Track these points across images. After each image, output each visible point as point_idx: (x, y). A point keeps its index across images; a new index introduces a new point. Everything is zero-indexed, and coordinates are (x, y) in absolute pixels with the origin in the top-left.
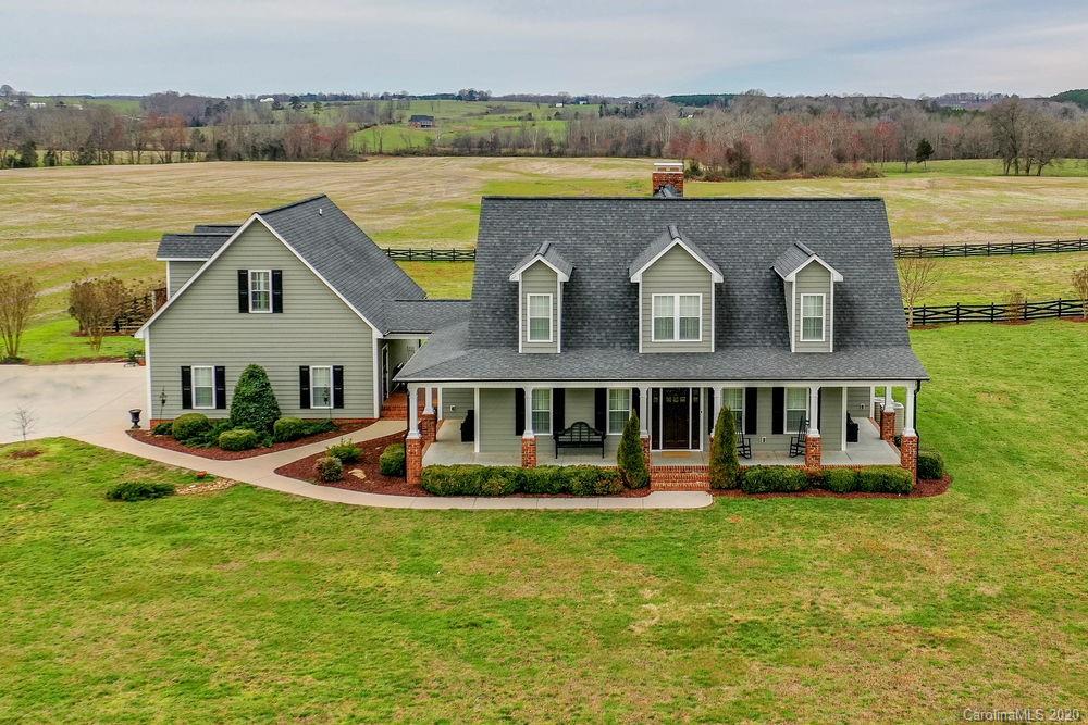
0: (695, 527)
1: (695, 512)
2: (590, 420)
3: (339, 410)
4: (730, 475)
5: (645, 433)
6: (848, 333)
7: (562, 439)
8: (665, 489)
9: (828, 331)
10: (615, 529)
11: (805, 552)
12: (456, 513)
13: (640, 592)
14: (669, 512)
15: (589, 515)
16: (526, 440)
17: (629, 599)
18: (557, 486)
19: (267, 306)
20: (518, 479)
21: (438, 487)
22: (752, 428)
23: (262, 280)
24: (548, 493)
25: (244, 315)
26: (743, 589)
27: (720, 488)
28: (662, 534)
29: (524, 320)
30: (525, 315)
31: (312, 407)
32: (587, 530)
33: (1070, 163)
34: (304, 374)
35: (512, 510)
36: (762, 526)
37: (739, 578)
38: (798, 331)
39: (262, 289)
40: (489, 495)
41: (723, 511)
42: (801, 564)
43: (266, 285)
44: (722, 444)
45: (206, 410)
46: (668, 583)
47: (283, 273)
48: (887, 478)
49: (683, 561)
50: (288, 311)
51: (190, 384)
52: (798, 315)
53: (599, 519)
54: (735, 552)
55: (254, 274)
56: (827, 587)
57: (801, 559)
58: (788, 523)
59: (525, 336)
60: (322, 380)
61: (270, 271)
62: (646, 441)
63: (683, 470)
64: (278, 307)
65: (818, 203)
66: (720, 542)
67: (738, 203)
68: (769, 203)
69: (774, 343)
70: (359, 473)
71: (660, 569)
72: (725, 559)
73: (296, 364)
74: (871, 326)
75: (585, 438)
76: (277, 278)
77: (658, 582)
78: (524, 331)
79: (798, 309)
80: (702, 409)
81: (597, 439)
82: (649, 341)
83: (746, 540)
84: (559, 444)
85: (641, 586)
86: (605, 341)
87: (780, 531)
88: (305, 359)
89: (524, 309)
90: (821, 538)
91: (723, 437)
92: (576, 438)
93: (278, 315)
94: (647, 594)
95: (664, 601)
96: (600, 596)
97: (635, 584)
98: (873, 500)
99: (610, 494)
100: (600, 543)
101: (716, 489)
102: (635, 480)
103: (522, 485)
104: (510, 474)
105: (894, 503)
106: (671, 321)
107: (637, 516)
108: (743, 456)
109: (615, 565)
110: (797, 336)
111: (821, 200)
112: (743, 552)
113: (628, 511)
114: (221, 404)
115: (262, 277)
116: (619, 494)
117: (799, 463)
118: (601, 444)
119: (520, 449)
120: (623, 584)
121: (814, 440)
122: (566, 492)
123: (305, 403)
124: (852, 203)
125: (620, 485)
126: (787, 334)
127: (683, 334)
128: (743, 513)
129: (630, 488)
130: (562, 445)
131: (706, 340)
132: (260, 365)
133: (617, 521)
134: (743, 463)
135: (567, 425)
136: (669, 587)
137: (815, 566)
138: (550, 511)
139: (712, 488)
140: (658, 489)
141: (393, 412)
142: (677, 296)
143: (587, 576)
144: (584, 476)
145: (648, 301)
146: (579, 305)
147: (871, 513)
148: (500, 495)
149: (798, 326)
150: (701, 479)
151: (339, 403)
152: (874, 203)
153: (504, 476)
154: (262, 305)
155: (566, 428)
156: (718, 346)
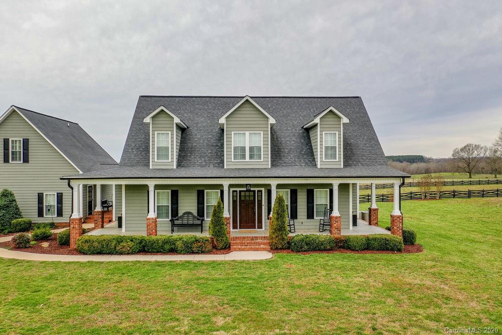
0: (261, 271)
1: (261, 262)
2: (194, 210)
3: (60, 218)
4: (283, 239)
5: (227, 214)
6: (350, 159)
7: (176, 222)
8: (240, 250)
9: (340, 154)
10: (202, 273)
11: (348, 286)
12: (91, 263)
13: (214, 319)
14: (243, 262)
15: (184, 265)
16: (149, 219)
17: (202, 326)
18: (167, 247)
19: (20, 160)
20: (140, 243)
21: (86, 248)
22: (294, 216)
23: (18, 145)
24: (161, 252)
25: (6, 164)
26: (306, 316)
27: (277, 249)
28: (236, 275)
29: (153, 148)
30: (153, 145)
31: (45, 216)
32: (180, 273)
34: (40, 197)
35: (132, 262)
36: (309, 270)
37: (300, 307)
38: (321, 155)
39: (18, 150)
40: (121, 254)
41: (280, 261)
42: (347, 295)
43: (20, 147)
44: (277, 219)
46: (240, 311)
47: (30, 140)
48: (387, 240)
49: (252, 294)
50: (32, 162)
52: (321, 145)
53: (192, 266)
54: (292, 286)
55: (13, 141)
56: (379, 314)
57: (347, 291)
58: (328, 268)
59: (153, 158)
60: (51, 200)
61: (22, 140)
62: (228, 219)
63: (252, 239)
64: (26, 160)
65: (325, 99)
66: (280, 280)
67: (281, 99)
68: (298, 99)
69: (307, 164)
70: (45, 245)
71: (234, 300)
72: (286, 292)
73: (35, 192)
74: (363, 155)
75: (191, 222)
76: (26, 142)
77: (230, 310)
78: (153, 155)
79: (321, 141)
80: (263, 203)
81: (199, 222)
82: (230, 161)
83: (300, 278)
84: (173, 225)
85: (215, 314)
86: (204, 163)
87: (323, 272)
88: (41, 189)
89: (153, 141)
90: (356, 277)
91: (278, 214)
92: (185, 222)
93: (26, 164)
94: (220, 321)
95: (235, 328)
96: (176, 324)
97: (210, 312)
98: (380, 255)
99: (203, 252)
100: (188, 282)
101: (274, 249)
102: (221, 245)
103: (144, 247)
104: (136, 239)
105: (396, 256)
106: (243, 149)
107: (220, 264)
108: (290, 231)
109: (196, 297)
110: (321, 158)
111: (326, 98)
112: (300, 287)
113: (213, 262)
115: (18, 142)
116: (209, 252)
117: (326, 235)
118: (201, 225)
119: (146, 225)
120: (201, 312)
121: (337, 218)
122: (173, 251)
123: (40, 214)
124: (344, 99)
125: (210, 247)
126: (314, 160)
127: (251, 157)
128: (294, 262)
129: (217, 249)
130: (175, 225)
131: (265, 160)
132: (10, 190)
133: (204, 267)
134: (291, 235)
135: (180, 214)
136: (239, 315)
137: (360, 296)
138: (158, 262)
139: (271, 249)
140: (235, 250)
141: (92, 220)
142: (247, 133)
143: (170, 306)
144: (185, 240)
145: (229, 136)
146: (190, 145)
147: (383, 262)
148: (128, 254)
149: (321, 151)
150: (264, 244)
151: (60, 214)
152: (357, 99)
153: (132, 241)
154: (18, 158)
155: (179, 216)
156: (272, 165)
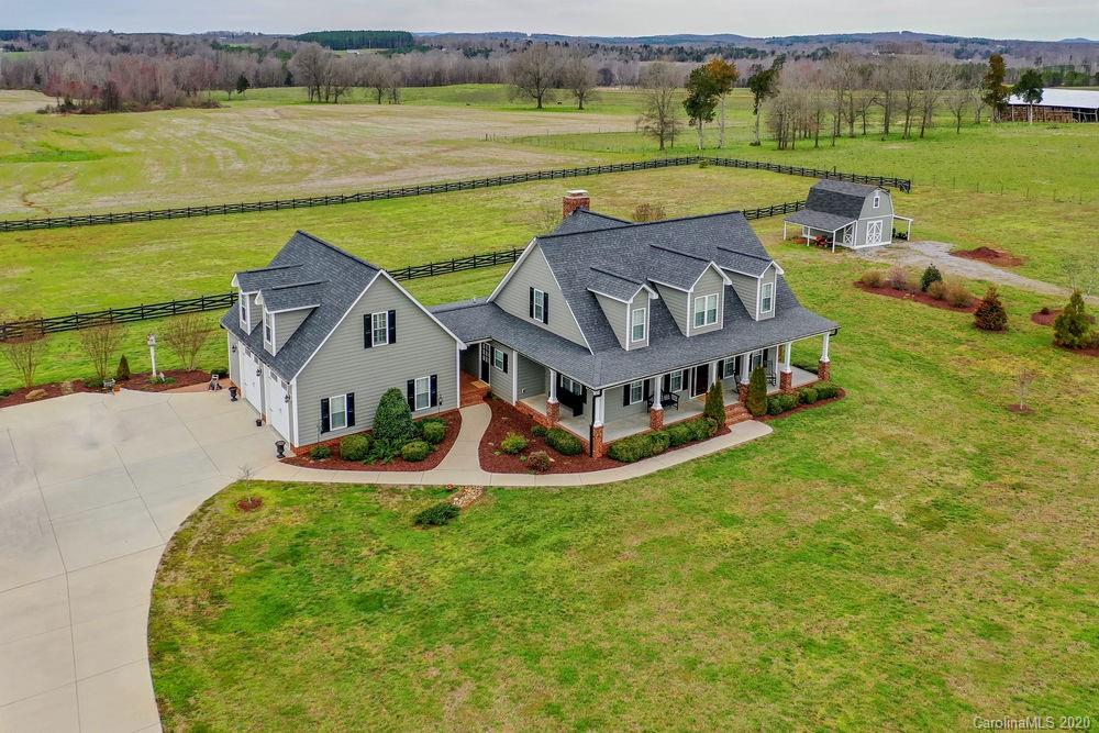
3: (434, 408)
8: (732, 423)
9: (773, 304)
19: (385, 339)
23: (381, 320)
25: (368, 350)
29: (630, 328)
30: (631, 325)
31: (416, 409)
33: (357, 92)
34: (411, 387)
38: (760, 308)
39: (382, 327)
41: (784, 431)
43: (384, 323)
45: (339, 430)
47: (397, 312)
50: (400, 341)
51: (328, 413)
52: (760, 298)
55: (375, 316)
59: (631, 339)
60: (423, 388)
61: (387, 312)
64: (392, 339)
73: (405, 380)
76: (392, 315)
78: (630, 335)
79: (760, 294)
82: (693, 329)
88: (411, 375)
89: (631, 321)
93: (392, 345)
101: (757, 416)
106: (703, 313)
114: (351, 422)
115: (381, 317)
123: (411, 408)
126: (745, 310)
127: (708, 321)
129: (719, 428)
131: (719, 322)
139: (754, 417)
142: (707, 297)
145: (693, 303)
149: (760, 304)
151: (434, 402)
154: (381, 339)
